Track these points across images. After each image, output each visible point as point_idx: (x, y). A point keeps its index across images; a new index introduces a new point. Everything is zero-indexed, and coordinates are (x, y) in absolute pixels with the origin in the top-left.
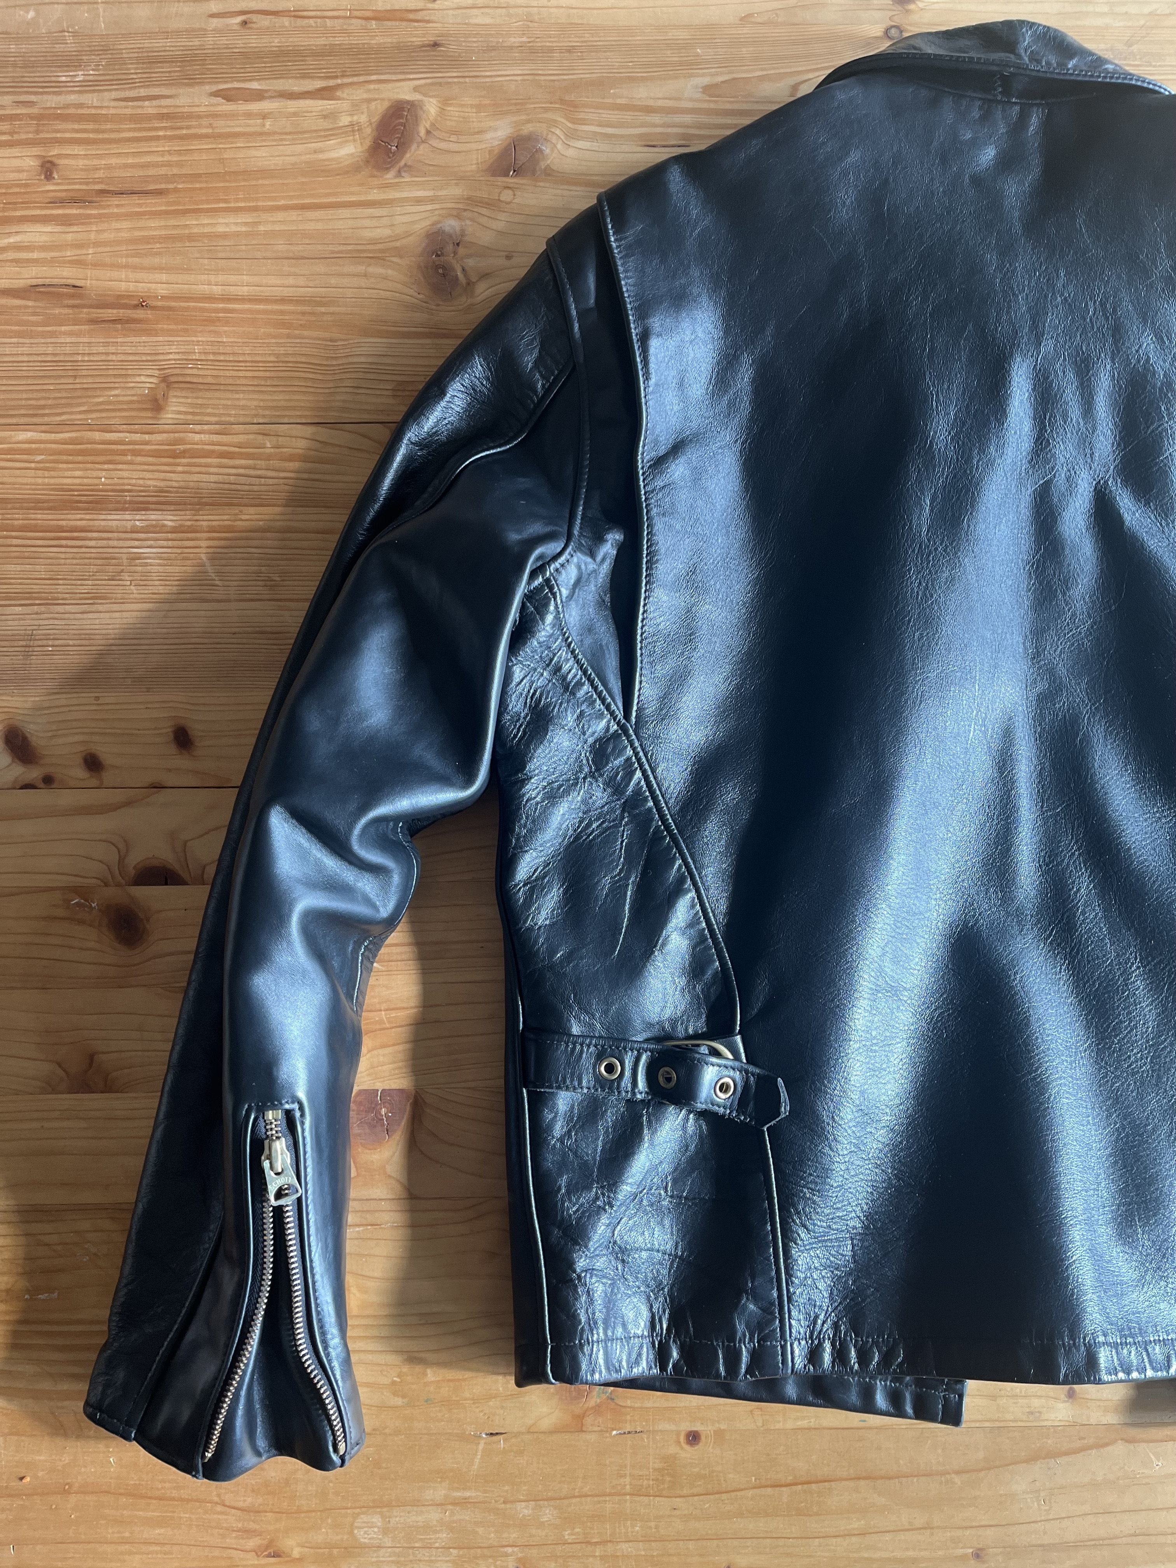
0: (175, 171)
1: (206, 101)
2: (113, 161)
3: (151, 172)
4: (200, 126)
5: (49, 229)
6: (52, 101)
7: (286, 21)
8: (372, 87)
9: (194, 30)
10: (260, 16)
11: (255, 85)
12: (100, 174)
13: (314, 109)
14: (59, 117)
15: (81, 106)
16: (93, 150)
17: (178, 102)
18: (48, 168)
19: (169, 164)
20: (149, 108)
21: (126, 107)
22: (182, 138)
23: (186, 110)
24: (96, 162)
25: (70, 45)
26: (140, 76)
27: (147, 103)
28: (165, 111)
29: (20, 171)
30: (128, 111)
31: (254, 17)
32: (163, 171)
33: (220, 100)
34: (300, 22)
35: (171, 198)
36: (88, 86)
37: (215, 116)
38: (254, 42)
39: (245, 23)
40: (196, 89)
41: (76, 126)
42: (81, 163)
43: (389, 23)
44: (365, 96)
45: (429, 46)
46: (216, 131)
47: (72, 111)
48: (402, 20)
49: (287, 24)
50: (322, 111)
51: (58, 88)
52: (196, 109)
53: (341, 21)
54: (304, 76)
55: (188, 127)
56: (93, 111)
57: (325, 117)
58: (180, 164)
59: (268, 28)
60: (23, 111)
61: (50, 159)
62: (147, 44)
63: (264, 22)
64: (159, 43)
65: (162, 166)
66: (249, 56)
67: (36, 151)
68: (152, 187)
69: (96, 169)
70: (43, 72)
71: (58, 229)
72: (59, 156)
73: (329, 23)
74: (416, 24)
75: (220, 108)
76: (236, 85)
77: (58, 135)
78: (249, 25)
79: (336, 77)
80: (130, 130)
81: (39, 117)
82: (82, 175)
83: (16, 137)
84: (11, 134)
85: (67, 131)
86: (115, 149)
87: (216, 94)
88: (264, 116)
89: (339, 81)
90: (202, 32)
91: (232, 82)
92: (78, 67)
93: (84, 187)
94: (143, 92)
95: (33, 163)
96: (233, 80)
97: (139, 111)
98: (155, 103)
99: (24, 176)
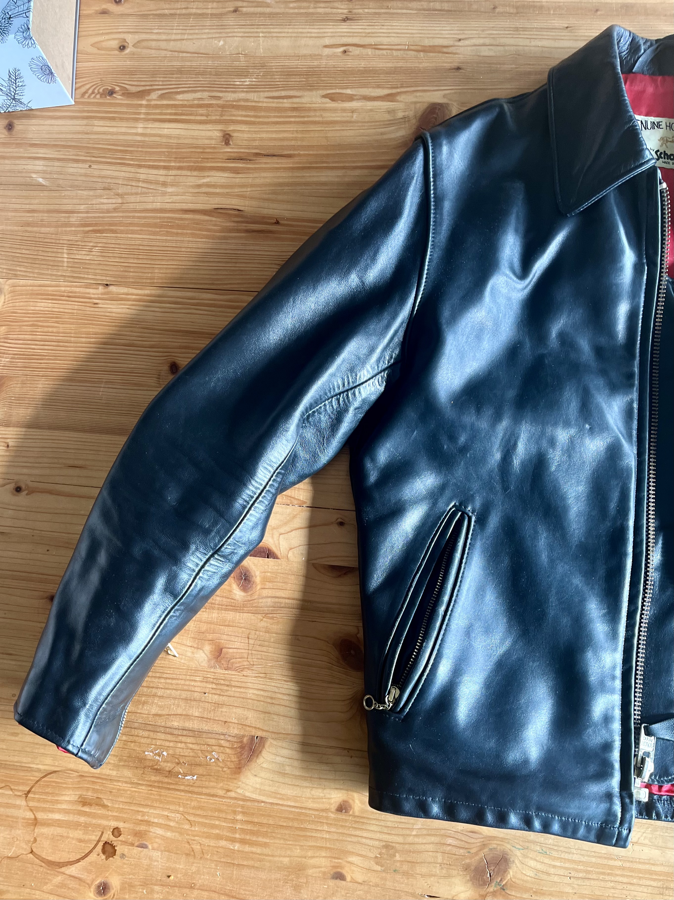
0: (299, 143)
1: (319, 100)
2: (264, 135)
3: (285, 143)
4: (315, 116)
5: (226, 175)
6: (230, 96)
7: (369, 51)
8: (418, 94)
9: (315, 55)
10: (354, 48)
11: (349, 91)
12: (257, 143)
13: (382, 107)
14: (233, 107)
15: (247, 100)
16: (253, 128)
17: (303, 100)
18: (227, 138)
19: (296, 139)
20: (286, 103)
21: (273, 102)
22: (304, 123)
23: (308, 105)
24: (254, 136)
25: (242, 62)
26: (282, 83)
27: (285, 101)
28: (295, 106)
29: (210, 138)
30: (274, 105)
31: (351, 48)
32: (293, 143)
33: (327, 100)
34: (378, 52)
35: (296, 159)
36: (252, 88)
37: (324, 110)
38: (350, 63)
39: (345, 52)
40: (314, 93)
41: (244, 113)
42: (246, 136)
43: (432, 54)
44: (414, 100)
45: (455, 69)
46: (325, 119)
47: (242, 103)
48: (440, 52)
49: (370, 53)
50: (387, 109)
51: (234, 89)
52: (314, 105)
53: (402, 52)
54: (378, 87)
55: (308, 117)
56: (254, 104)
57: (389, 112)
58: (302, 139)
59: (358, 55)
60: (214, 102)
61: (228, 132)
62: (287, 63)
63: (356, 51)
64: (293, 63)
65: (292, 140)
66: (346, 73)
67: (220, 127)
68: (286, 152)
69: (254, 140)
70: (227, 78)
71: (232, 175)
72: (234, 131)
73: (395, 53)
74: (447, 55)
75: (327, 105)
76: (338, 91)
77: (234, 118)
78: (347, 53)
79: (397, 88)
80: (275, 117)
81: (223, 106)
82: (245, 143)
83: (209, 118)
84: (207, 116)
85: (239, 115)
86: (265, 128)
87: (324, 96)
88: (353, 111)
89: (399, 90)
90: (319, 57)
91: (335, 89)
92: (246, 76)
93: (247, 151)
94: (283, 93)
95: (218, 134)
96: (336, 87)
97: (281, 105)
98: (290, 100)
99: (213, 142)
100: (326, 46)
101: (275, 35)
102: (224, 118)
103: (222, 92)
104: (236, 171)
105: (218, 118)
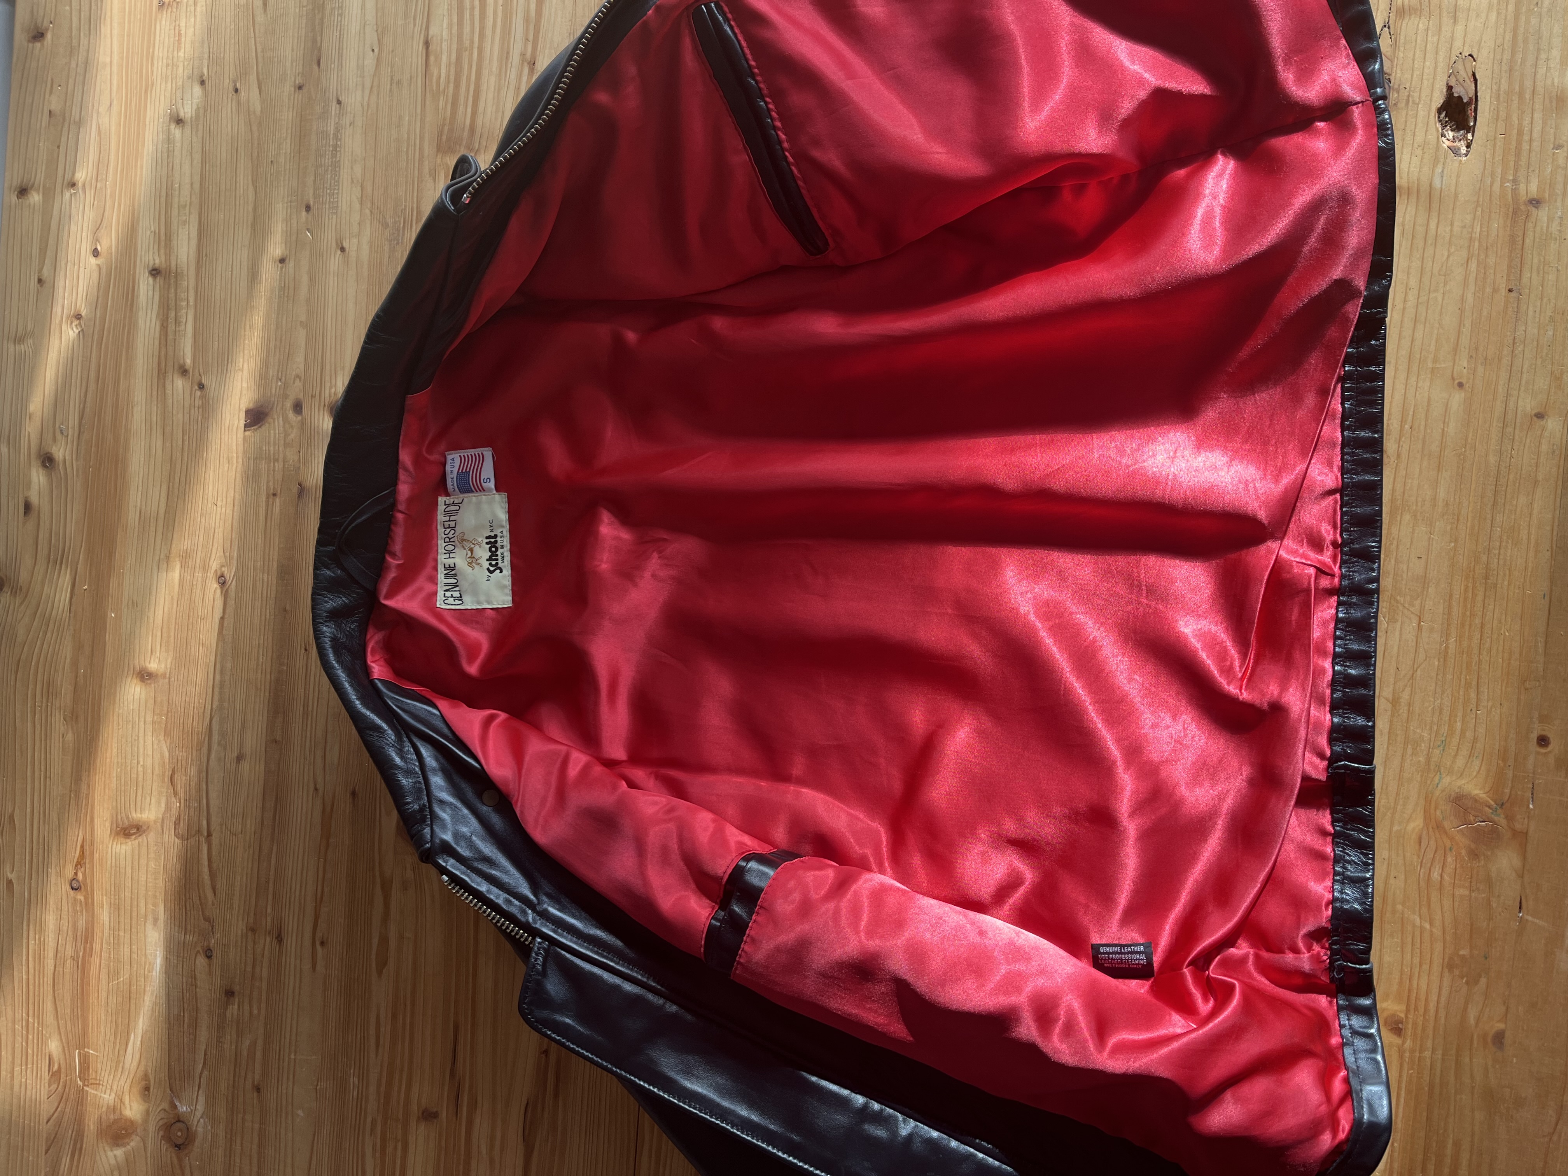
100: (314, 968)
101: (294, 1038)
102: (401, 1117)
103: (365, 1117)
104: (473, 1106)
105: (400, 1126)
